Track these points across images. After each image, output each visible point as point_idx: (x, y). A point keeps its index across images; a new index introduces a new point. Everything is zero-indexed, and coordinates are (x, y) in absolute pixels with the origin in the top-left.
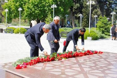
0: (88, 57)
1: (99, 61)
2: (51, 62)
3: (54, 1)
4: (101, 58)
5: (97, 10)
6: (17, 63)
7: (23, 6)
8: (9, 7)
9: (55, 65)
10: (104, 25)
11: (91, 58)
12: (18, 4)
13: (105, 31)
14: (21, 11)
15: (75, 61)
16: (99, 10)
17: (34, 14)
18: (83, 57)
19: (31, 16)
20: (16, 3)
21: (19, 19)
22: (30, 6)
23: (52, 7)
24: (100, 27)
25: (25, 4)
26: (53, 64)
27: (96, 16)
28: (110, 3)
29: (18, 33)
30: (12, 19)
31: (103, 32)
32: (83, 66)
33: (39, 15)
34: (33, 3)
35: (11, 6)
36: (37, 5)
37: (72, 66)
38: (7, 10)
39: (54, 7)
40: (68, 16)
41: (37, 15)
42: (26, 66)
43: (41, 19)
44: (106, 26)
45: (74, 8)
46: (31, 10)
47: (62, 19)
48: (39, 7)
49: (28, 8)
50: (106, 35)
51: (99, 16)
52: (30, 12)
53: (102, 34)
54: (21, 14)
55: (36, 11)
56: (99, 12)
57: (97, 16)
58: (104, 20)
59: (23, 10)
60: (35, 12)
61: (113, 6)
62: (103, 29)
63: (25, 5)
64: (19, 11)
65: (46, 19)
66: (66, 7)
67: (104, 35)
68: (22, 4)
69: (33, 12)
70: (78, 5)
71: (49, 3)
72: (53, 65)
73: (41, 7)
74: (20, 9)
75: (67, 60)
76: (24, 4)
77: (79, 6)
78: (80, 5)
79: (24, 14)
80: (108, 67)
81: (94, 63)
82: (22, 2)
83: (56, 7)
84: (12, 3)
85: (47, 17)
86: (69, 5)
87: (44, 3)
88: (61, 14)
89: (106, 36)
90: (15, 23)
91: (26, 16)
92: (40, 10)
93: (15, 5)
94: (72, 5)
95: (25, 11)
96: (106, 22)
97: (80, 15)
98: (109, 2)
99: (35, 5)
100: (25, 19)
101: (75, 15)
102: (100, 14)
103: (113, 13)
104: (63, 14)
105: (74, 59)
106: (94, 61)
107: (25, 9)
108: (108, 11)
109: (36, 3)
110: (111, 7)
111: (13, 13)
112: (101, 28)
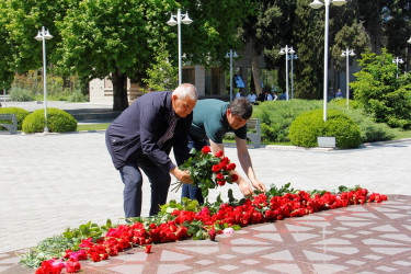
0: (328, 219)
1: (376, 235)
2: (178, 243)
4: (383, 219)
5: (352, 29)
6: (41, 255)
7: (57, 23)
9: (197, 257)
10: (383, 87)
11: (338, 224)
12: (34, 15)
13: (389, 109)
14: (47, 41)
15: (277, 238)
16: (360, 26)
17: (99, 51)
18: (305, 218)
19: (89, 63)
20: (28, 11)
21: (39, 73)
22: (83, 22)
23: (171, 21)
24: (368, 96)
25: (63, 13)
26: (190, 253)
27: (347, 52)
29: (38, 130)
30: (13, 74)
32: (310, 255)
33: (122, 55)
34: (95, 11)
35: (8, 22)
36: (112, 19)
37: (268, 256)
39: (179, 23)
40: (236, 55)
41: (115, 57)
42: (78, 267)
43: (130, 70)
44: (392, 91)
45: (259, 23)
46: (89, 36)
47: (213, 70)
48: (122, 25)
49: (77, 29)
50: (393, 126)
51: (359, 50)
52: (86, 44)
53: (378, 122)
54: (48, 53)
55: (110, 42)
56: (362, 37)
57: (353, 54)
59: (57, 38)
60: (103, 44)
62: (382, 103)
63: (61, 19)
64: (39, 44)
65: (149, 71)
66: (229, 20)
67: (383, 127)
68: (51, 15)
69: (97, 45)
71: (159, 5)
72: (188, 257)
73: (128, 24)
74: (44, 35)
75: (243, 232)
76: (58, 15)
77: (279, 14)
78: (284, 9)
79: (62, 53)
81: (357, 242)
83: (188, 20)
84: (11, 13)
85: (156, 63)
86: (239, 11)
87: (140, 9)
88: (209, 46)
89: (395, 131)
90: (25, 91)
91: (71, 62)
92: (126, 37)
93: (22, 19)
94: (251, 11)
95: (65, 43)
96: (391, 75)
97: (287, 50)
99: (105, 17)
100: (65, 76)
101: (266, 51)
102: (364, 45)
104: (218, 47)
105: (270, 227)
106: (353, 233)
107: (63, 32)
109: (109, 10)
110: (408, 13)
111: (17, 52)
112: (371, 101)
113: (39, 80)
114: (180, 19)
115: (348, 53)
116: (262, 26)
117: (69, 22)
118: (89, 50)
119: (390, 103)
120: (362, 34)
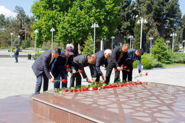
3: (96, 19)
5: (153, 30)
7: (57, 26)
8: (40, 27)
10: (161, 50)
12: (50, 23)
13: (163, 57)
14: (54, 32)
16: (156, 30)
17: (70, 35)
19: (66, 38)
20: (49, 22)
21: (51, 42)
22: (65, 26)
23: (92, 26)
24: (155, 53)
25: (59, 23)
28: (171, 21)
30: (42, 42)
31: (159, 59)
33: (77, 36)
34: (69, 22)
35: (42, 26)
36: (74, 25)
38: (36, 31)
40: (114, 38)
41: (74, 37)
43: (79, 41)
44: (163, 51)
45: (122, 28)
46: (66, 30)
47: (107, 42)
48: (77, 27)
49: (63, 28)
51: (155, 38)
53: (158, 61)
54: (54, 35)
55: (73, 32)
56: (157, 33)
57: (153, 39)
58: (161, 44)
59: (57, 31)
60: (71, 33)
61: (175, 25)
62: (160, 55)
64: (51, 33)
65: (85, 42)
66: (112, 26)
67: (160, 63)
68: (55, 23)
69: (69, 33)
70: (128, 23)
73: (79, 27)
77: (129, 25)
78: (131, 24)
79: (58, 35)
80: (159, 108)
82: (56, 21)
84: (44, 23)
85: (87, 39)
87: (83, 22)
88: (105, 35)
89: (164, 64)
90: (46, 47)
91: (60, 38)
92: (78, 31)
93: (46, 25)
95: (59, 32)
96: (163, 46)
97: (131, 37)
98: (169, 20)
99: (72, 24)
100: (59, 42)
101: (125, 37)
102: (157, 36)
103: (173, 34)
104: (108, 35)
107: (58, 29)
108: (168, 31)
109: (73, 22)
110: (172, 26)
111: (44, 35)
113: (51, 44)
114: (95, 26)
115: (151, 38)
116: (124, 29)
117: (60, 26)
118: (66, 35)
119: (163, 55)
120: (157, 32)
